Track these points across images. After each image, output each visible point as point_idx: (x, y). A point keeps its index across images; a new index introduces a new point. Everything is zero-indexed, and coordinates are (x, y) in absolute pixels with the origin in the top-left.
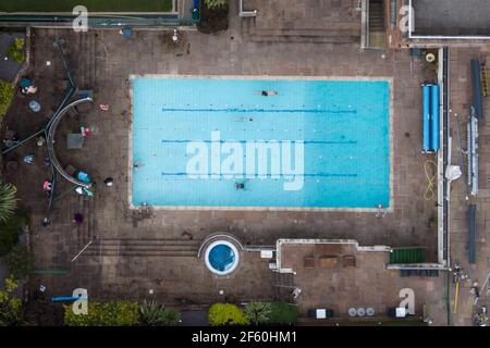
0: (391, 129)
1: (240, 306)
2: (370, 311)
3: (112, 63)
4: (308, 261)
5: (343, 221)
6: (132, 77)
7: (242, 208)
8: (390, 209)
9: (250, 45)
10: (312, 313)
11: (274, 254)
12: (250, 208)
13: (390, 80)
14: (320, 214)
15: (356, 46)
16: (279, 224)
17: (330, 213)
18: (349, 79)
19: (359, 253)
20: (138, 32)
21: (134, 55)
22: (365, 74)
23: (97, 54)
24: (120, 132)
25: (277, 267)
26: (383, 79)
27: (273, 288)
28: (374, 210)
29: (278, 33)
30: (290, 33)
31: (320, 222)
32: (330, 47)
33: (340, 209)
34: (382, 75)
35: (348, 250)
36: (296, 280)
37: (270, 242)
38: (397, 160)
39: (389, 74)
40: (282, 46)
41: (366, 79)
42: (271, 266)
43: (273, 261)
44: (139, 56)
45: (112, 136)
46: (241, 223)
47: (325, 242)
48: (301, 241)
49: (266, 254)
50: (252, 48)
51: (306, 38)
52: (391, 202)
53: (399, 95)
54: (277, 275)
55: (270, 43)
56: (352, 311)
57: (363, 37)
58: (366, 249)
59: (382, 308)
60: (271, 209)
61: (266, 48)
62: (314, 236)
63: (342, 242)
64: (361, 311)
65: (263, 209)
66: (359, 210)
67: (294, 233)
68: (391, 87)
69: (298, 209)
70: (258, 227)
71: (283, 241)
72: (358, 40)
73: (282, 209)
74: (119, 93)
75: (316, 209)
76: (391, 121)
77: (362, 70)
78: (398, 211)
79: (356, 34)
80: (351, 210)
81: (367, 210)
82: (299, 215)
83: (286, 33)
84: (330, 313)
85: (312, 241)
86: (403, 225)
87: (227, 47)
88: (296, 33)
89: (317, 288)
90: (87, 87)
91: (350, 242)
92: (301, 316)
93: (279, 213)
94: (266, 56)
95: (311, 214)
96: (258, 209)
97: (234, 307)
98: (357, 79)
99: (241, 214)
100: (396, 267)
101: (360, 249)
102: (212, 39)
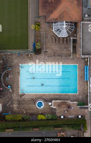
0: (78, 76)
1: (44, 115)
2: (73, 116)
3: (15, 61)
4: (59, 105)
5: (67, 96)
6: (20, 64)
7: (45, 94)
8: (78, 94)
9: (46, 57)
10: (60, 117)
11: (52, 104)
12: (46, 94)
13: (77, 65)
14: (62, 95)
15: (70, 57)
16: (53, 97)
17: (64, 94)
18: (68, 64)
19: (71, 103)
20: (21, 54)
21: (20, 59)
22: (72, 63)
23: (12, 59)
24: (17, 77)
25: (52, 107)
26: (75, 64)
27: (52, 111)
28: (74, 94)
29: (53, 54)
30: (55, 54)
31: (62, 97)
32: (64, 57)
33: (66, 94)
34: (76, 64)
35: (68, 103)
36: (57, 110)
37: (51, 101)
38: (79, 83)
39: (77, 63)
40: (53, 57)
41: (72, 64)
42: (51, 106)
43: (52, 105)
44: (21, 60)
45: (15, 78)
46: (44, 97)
47: (63, 101)
48: (58, 101)
49: (50, 104)
50: (47, 58)
51: (58, 55)
52: (78, 92)
53: (79, 68)
54: (52, 108)
55: (51, 56)
56: (69, 117)
57: (71, 55)
58: (72, 102)
59: (76, 116)
60: (51, 94)
61: (50, 58)
62: (61, 100)
63: (67, 101)
64: (71, 116)
65: (50, 94)
66: (71, 94)
67: (56, 99)
68: (78, 66)
69: (57, 94)
70: (48, 98)
71: (54, 101)
72: (70, 56)
73: (54, 94)
74: (17, 68)
75: (61, 94)
76: (78, 74)
77: (71, 62)
78: (79, 94)
79: (70, 54)
80: (69, 94)
81: (73, 94)
82: (57, 95)
83: (54, 54)
84: (64, 117)
85: (60, 101)
86: (80, 97)
87: (41, 58)
88: (56, 54)
89: (61, 111)
90: (10, 67)
91: (68, 101)
92: (58, 117)
93: (53, 95)
94: (50, 59)
95: (60, 95)
96: (48, 94)
97: (43, 116)
98: (70, 64)
99: (44, 95)
100: (79, 107)
101: (71, 102)
102: (38, 56)
